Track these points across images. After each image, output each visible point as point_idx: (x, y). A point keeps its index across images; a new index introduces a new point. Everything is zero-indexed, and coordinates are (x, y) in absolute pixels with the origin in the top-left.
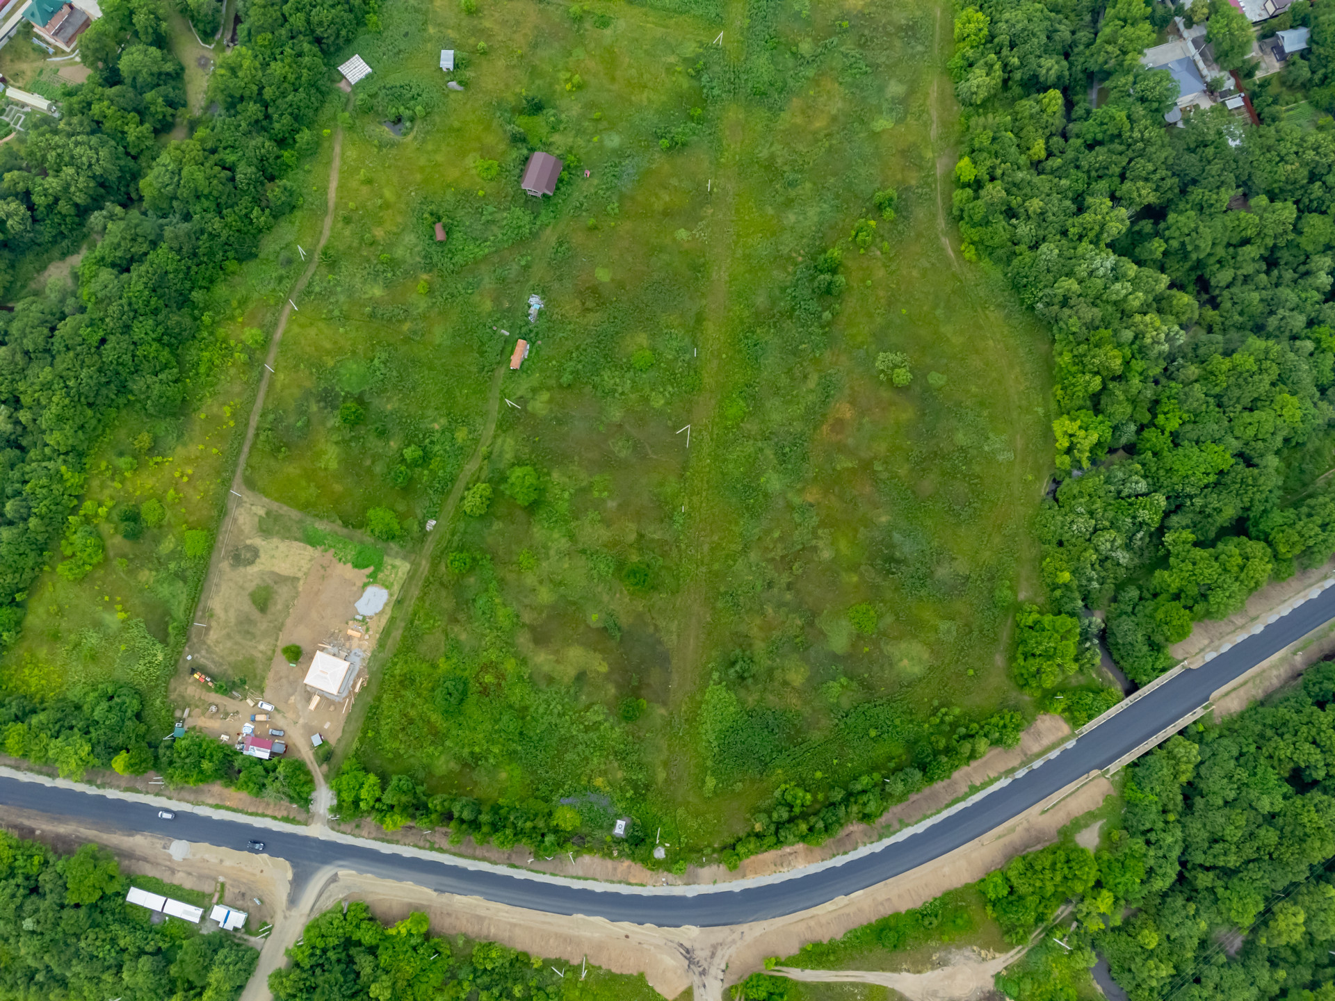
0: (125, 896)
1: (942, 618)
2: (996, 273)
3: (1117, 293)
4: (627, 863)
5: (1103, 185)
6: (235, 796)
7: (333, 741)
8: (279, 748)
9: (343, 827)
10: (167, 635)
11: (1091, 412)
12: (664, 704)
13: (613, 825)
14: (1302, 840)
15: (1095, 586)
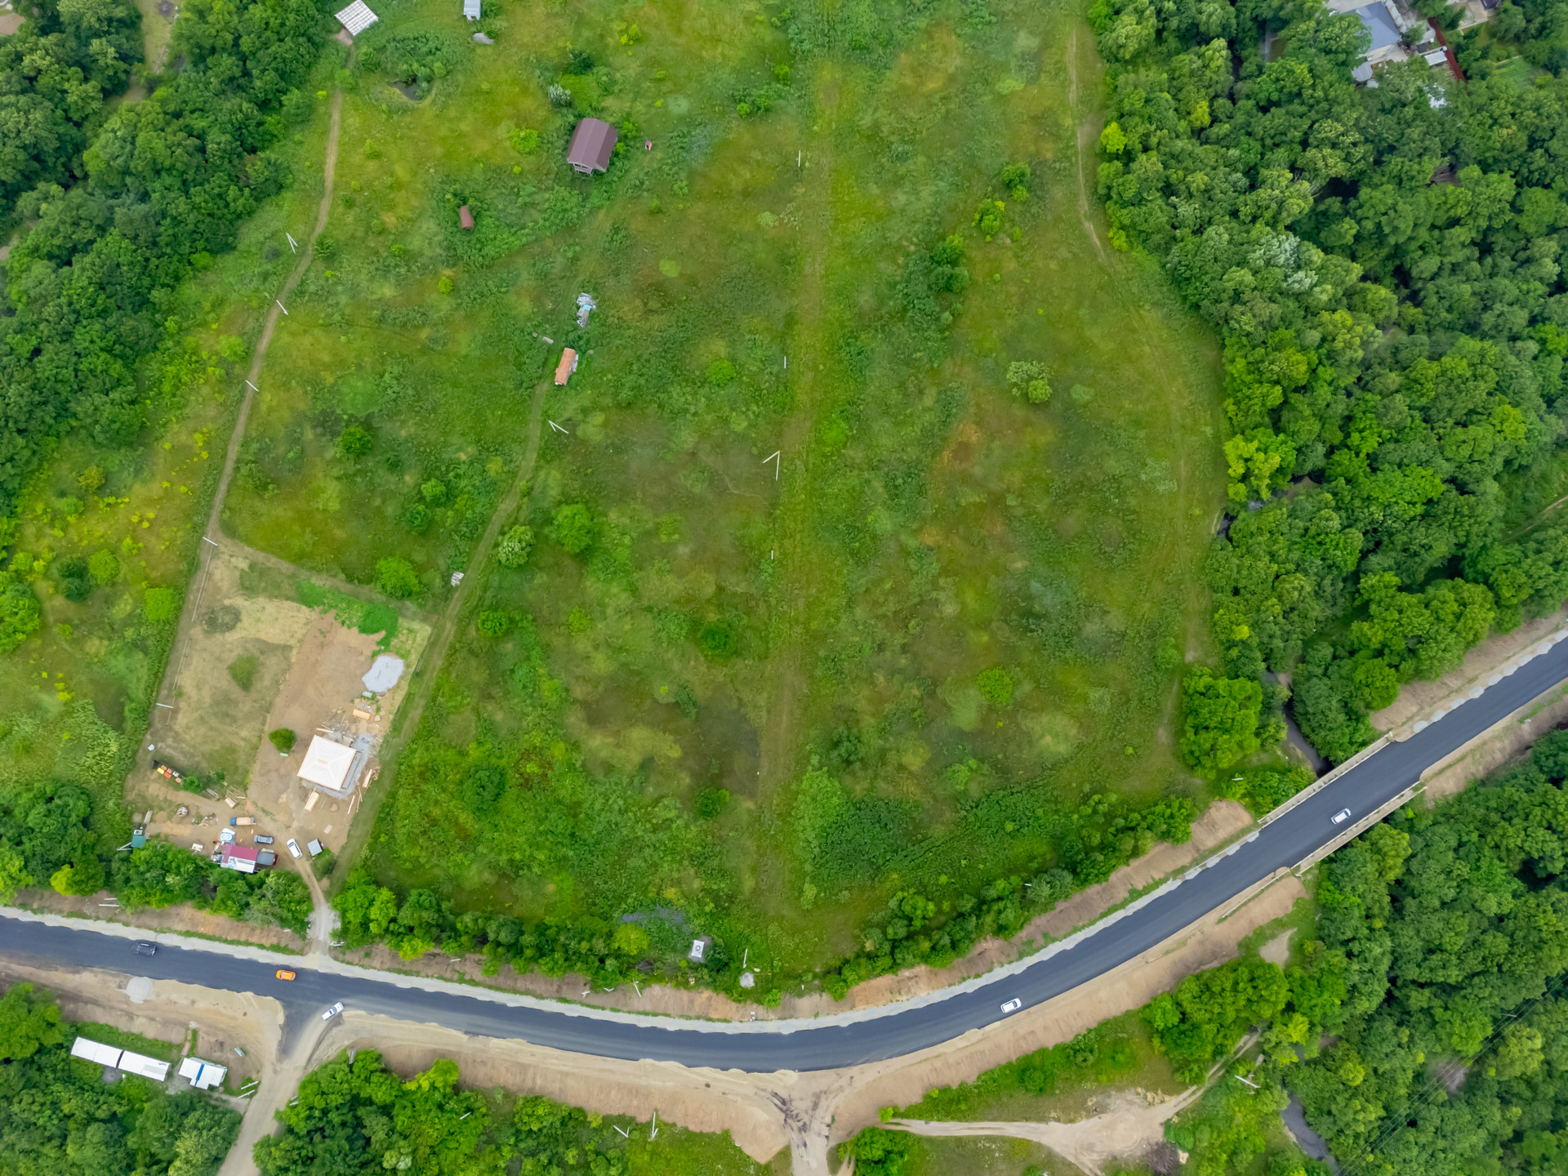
0: (69, 1050)
1: (1093, 684)
2: (1151, 264)
3: (1300, 283)
4: (707, 994)
5: (1281, 154)
6: (210, 919)
7: (335, 849)
8: (266, 859)
9: (348, 957)
10: (123, 719)
11: (1270, 431)
12: (752, 795)
13: (689, 947)
14: (1537, 948)
15: (1278, 643)
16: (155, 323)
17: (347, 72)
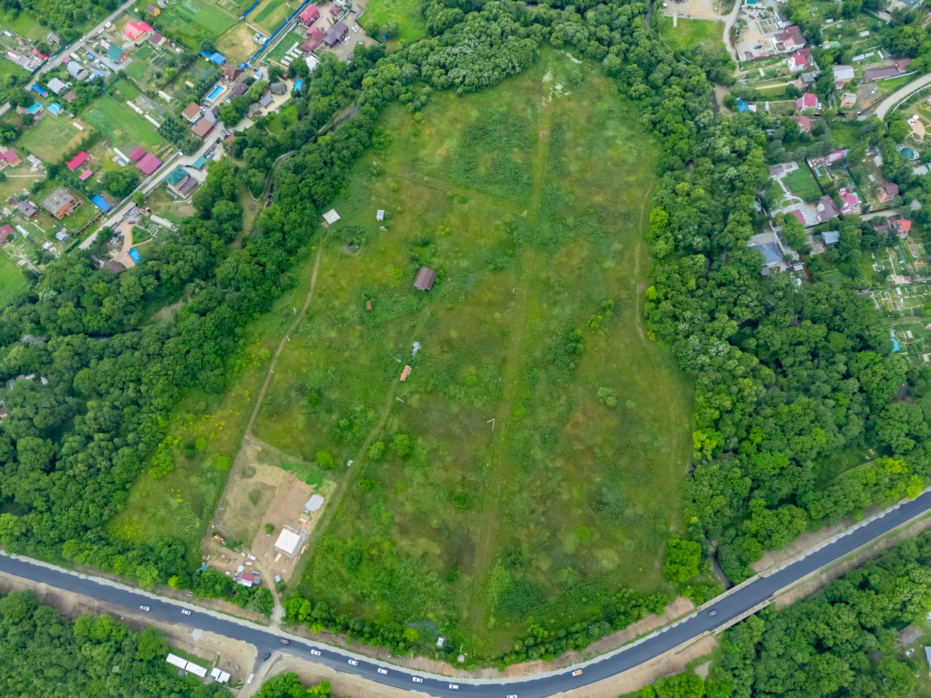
0: (165, 659)
1: (627, 538)
2: (666, 349)
3: (730, 366)
4: (442, 663)
5: (724, 307)
6: (230, 606)
7: (286, 580)
8: (257, 582)
9: (287, 629)
10: (202, 513)
11: (713, 430)
12: (470, 574)
13: (436, 640)
14: (819, 680)
15: (710, 527)
16: (235, 342)
17: (325, 240)
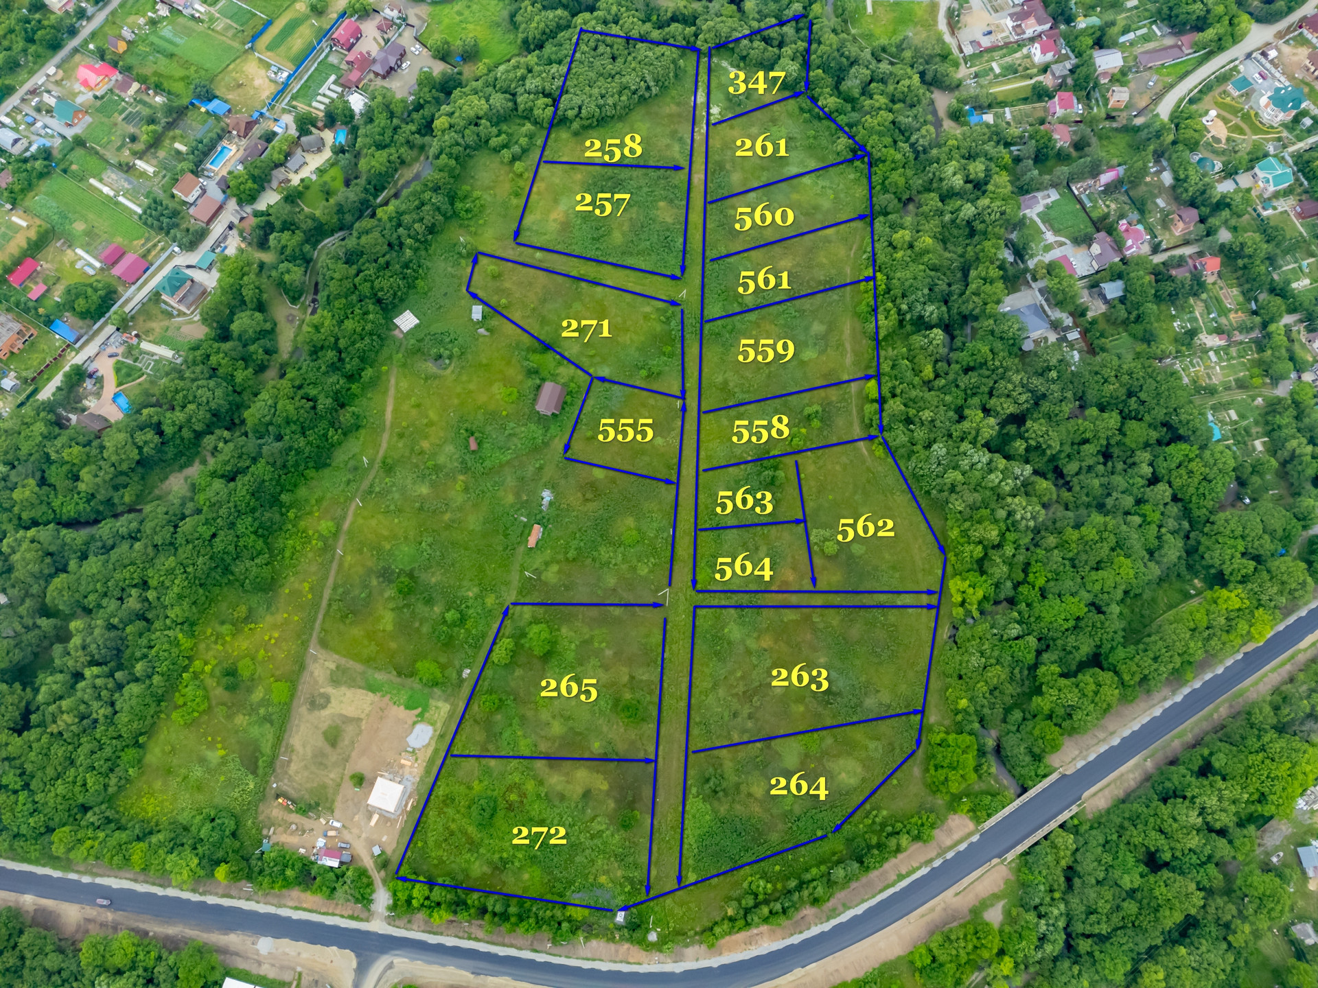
0: (221, 986)
1: (871, 739)
3: (993, 481)
4: (626, 946)
5: (975, 401)
6: (310, 898)
7: (389, 851)
8: (346, 858)
9: (397, 923)
10: (256, 767)
11: (977, 574)
13: (615, 916)
14: (1157, 910)
15: (986, 711)
16: (282, 515)
17: (400, 355)
